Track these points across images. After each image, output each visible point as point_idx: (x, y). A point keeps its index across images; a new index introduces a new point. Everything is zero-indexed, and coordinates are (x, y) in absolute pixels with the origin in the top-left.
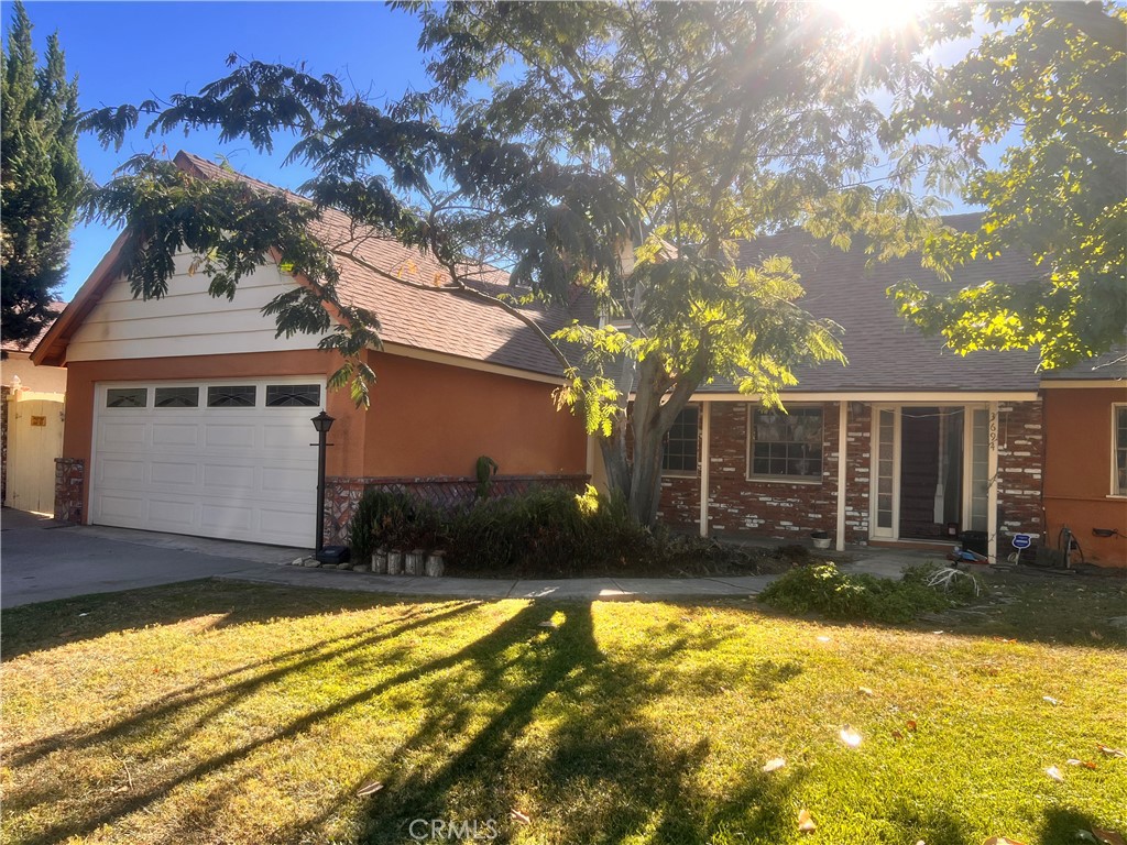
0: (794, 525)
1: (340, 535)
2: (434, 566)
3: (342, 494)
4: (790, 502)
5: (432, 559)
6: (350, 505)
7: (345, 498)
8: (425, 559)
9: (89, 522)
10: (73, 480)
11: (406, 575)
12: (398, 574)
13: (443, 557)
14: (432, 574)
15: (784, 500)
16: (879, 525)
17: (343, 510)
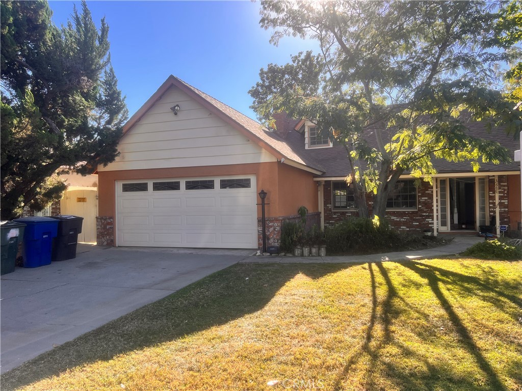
0: (407, 228)
1: (270, 242)
2: (323, 252)
3: (270, 225)
4: (405, 219)
5: (322, 249)
6: (274, 229)
7: (271, 226)
8: (319, 249)
9: (117, 246)
10: (108, 227)
11: (312, 256)
12: (309, 256)
13: (326, 248)
14: (323, 255)
15: (402, 218)
16: (442, 226)
17: (270, 231)
